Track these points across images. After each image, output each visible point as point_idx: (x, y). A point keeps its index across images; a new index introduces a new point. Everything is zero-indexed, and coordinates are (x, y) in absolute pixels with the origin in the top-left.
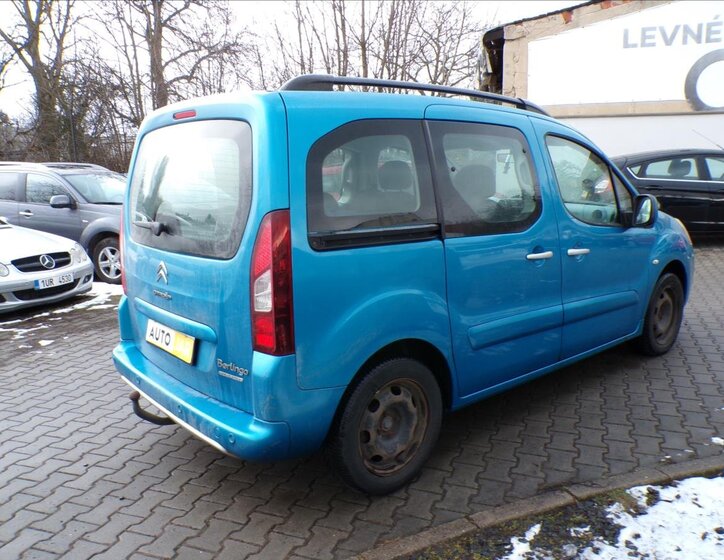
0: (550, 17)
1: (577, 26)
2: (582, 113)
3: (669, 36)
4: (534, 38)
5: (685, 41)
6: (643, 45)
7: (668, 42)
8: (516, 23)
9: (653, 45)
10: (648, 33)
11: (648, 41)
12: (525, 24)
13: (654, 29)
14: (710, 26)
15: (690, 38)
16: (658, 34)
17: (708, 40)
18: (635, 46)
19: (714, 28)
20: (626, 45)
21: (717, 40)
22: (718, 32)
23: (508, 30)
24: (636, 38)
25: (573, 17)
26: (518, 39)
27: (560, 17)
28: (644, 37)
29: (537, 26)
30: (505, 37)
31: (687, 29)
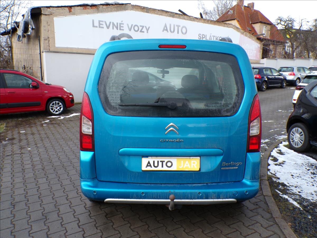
0: (63, 8)
1: (74, 14)
2: (79, 52)
3: (108, 25)
4: (56, 16)
5: (113, 28)
6: (100, 27)
7: (108, 27)
8: (47, 7)
9: (103, 28)
10: (101, 23)
11: (101, 26)
12: (51, 9)
13: (102, 21)
14: (120, 24)
15: (114, 27)
16: (104, 23)
17: (120, 29)
18: (96, 27)
19: (121, 25)
20: (94, 26)
21: (123, 30)
22: (123, 27)
23: (44, 9)
24: (96, 24)
25: (72, 10)
26: (48, 15)
27: (67, 9)
28: (100, 24)
29: (58, 11)
30: (42, 13)
31: (113, 24)
